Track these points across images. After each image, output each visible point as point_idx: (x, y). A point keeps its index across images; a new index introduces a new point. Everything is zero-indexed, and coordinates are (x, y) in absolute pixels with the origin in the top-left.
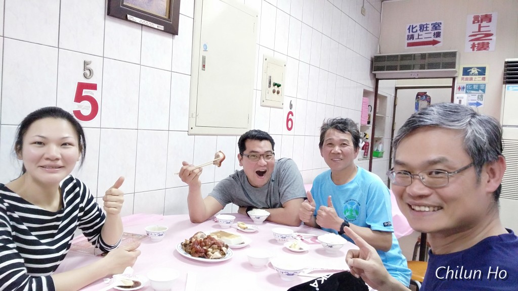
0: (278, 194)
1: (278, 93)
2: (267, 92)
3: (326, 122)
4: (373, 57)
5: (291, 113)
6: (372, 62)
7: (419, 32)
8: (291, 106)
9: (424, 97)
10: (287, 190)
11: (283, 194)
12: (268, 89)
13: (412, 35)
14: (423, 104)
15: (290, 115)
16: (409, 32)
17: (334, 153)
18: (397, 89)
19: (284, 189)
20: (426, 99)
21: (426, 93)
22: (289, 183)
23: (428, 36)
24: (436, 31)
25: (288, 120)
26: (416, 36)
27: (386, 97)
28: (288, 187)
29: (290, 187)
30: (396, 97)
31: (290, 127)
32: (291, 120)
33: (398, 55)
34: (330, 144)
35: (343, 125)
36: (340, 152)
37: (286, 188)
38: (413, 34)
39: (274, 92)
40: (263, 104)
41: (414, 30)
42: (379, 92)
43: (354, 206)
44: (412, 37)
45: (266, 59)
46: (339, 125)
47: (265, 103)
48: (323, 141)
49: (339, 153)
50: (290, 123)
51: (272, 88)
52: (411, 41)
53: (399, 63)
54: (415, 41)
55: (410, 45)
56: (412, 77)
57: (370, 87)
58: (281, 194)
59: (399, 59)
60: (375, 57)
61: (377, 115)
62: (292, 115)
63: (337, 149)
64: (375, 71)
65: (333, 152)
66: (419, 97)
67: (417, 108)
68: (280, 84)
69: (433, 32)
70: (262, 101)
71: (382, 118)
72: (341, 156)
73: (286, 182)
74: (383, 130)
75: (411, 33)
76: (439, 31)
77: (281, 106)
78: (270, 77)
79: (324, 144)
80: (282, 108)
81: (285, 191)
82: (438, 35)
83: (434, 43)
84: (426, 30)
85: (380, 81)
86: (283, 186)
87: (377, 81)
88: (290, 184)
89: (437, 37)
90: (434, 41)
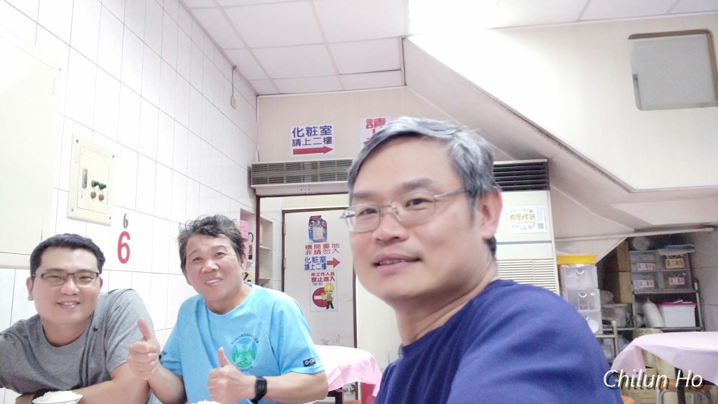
0: (103, 353)
1: (101, 198)
2: (80, 194)
3: (183, 227)
4: (251, 166)
5: (125, 234)
6: (250, 173)
7: (306, 136)
8: (126, 223)
9: (319, 222)
10: (122, 344)
11: (113, 352)
12: (83, 190)
13: (298, 140)
14: (318, 232)
15: (125, 238)
16: (294, 136)
17: (206, 272)
18: (284, 212)
19: (114, 344)
20: (321, 225)
21: (320, 216)
22: (125, 331)
23: (316, 141)
24: (326, 136)
25: (120, 246)
26: (303, 142)
27: (271, 223)
28: (124, 338)
29: (127, 338)
30: (283, 223)
31: (124, 256)
32: (126, 245)
33: (283, 164)
34: (198, 259)
35: (212, 226)
36: (215, 267)
37: (121, 340)
38: (299, 138)
39: (93, 196)
40: (72, 214)
41: (300, 134)
42: (261, 215)
43: (249, 346)
44: (298, 142)
45: (77, 141)
46: (206, 227)
47: (76, 214)
48: (185, 259)
49: (214, 270)
50: (124, 250)
51: (90, 189)
52: (298, 147)
53: (285, 174)
54: (302, 147)
55: (296, 152)
56: (303, 192)
57: (250, 207)
58: (109, 352)
59: (285, 168)
60: (253, 165)
61: (260, 246)
62: (129, 238)
63: (211, 264)
64: (254, 184)
65: (203, 270)
66: (313, 222)
67: (311, 236)
68: (104, 184)
69: (323, 137)
70: (70, 210)
71: (268, 251)
72: (219, 275)
73: (121, 330)
74: (270, 270)
75: (297, 138)
76: (330, 136)
77: (107, 221)
78: (86, 171)
79: (188, 261)
80: (109, 225)
81: (116, 346)
82: (329, 141)
83: (326, 150)
84: (315, 134)
85: (262, 199)
86: (114, 337)
87: (258, 198)
88: (127, 332)
89: (328, 143)
90: (325, 147)
